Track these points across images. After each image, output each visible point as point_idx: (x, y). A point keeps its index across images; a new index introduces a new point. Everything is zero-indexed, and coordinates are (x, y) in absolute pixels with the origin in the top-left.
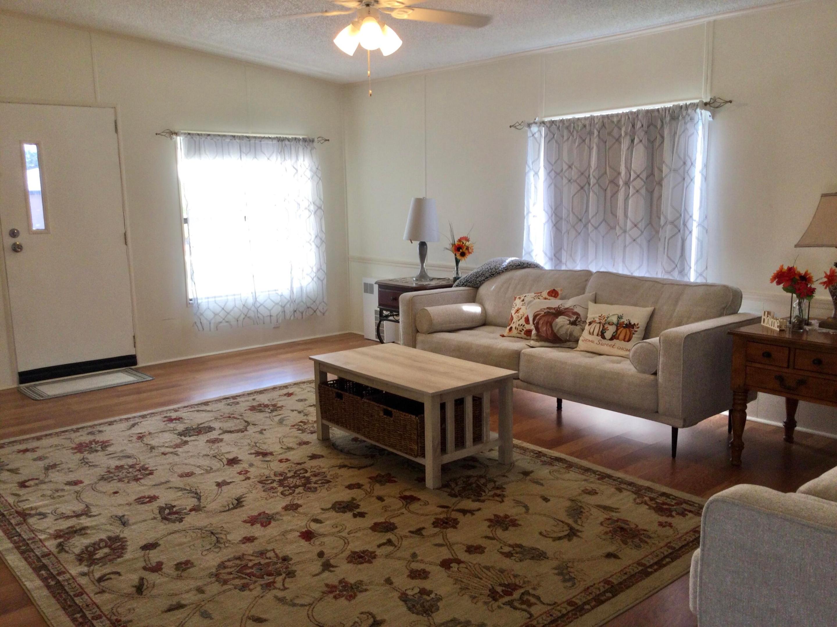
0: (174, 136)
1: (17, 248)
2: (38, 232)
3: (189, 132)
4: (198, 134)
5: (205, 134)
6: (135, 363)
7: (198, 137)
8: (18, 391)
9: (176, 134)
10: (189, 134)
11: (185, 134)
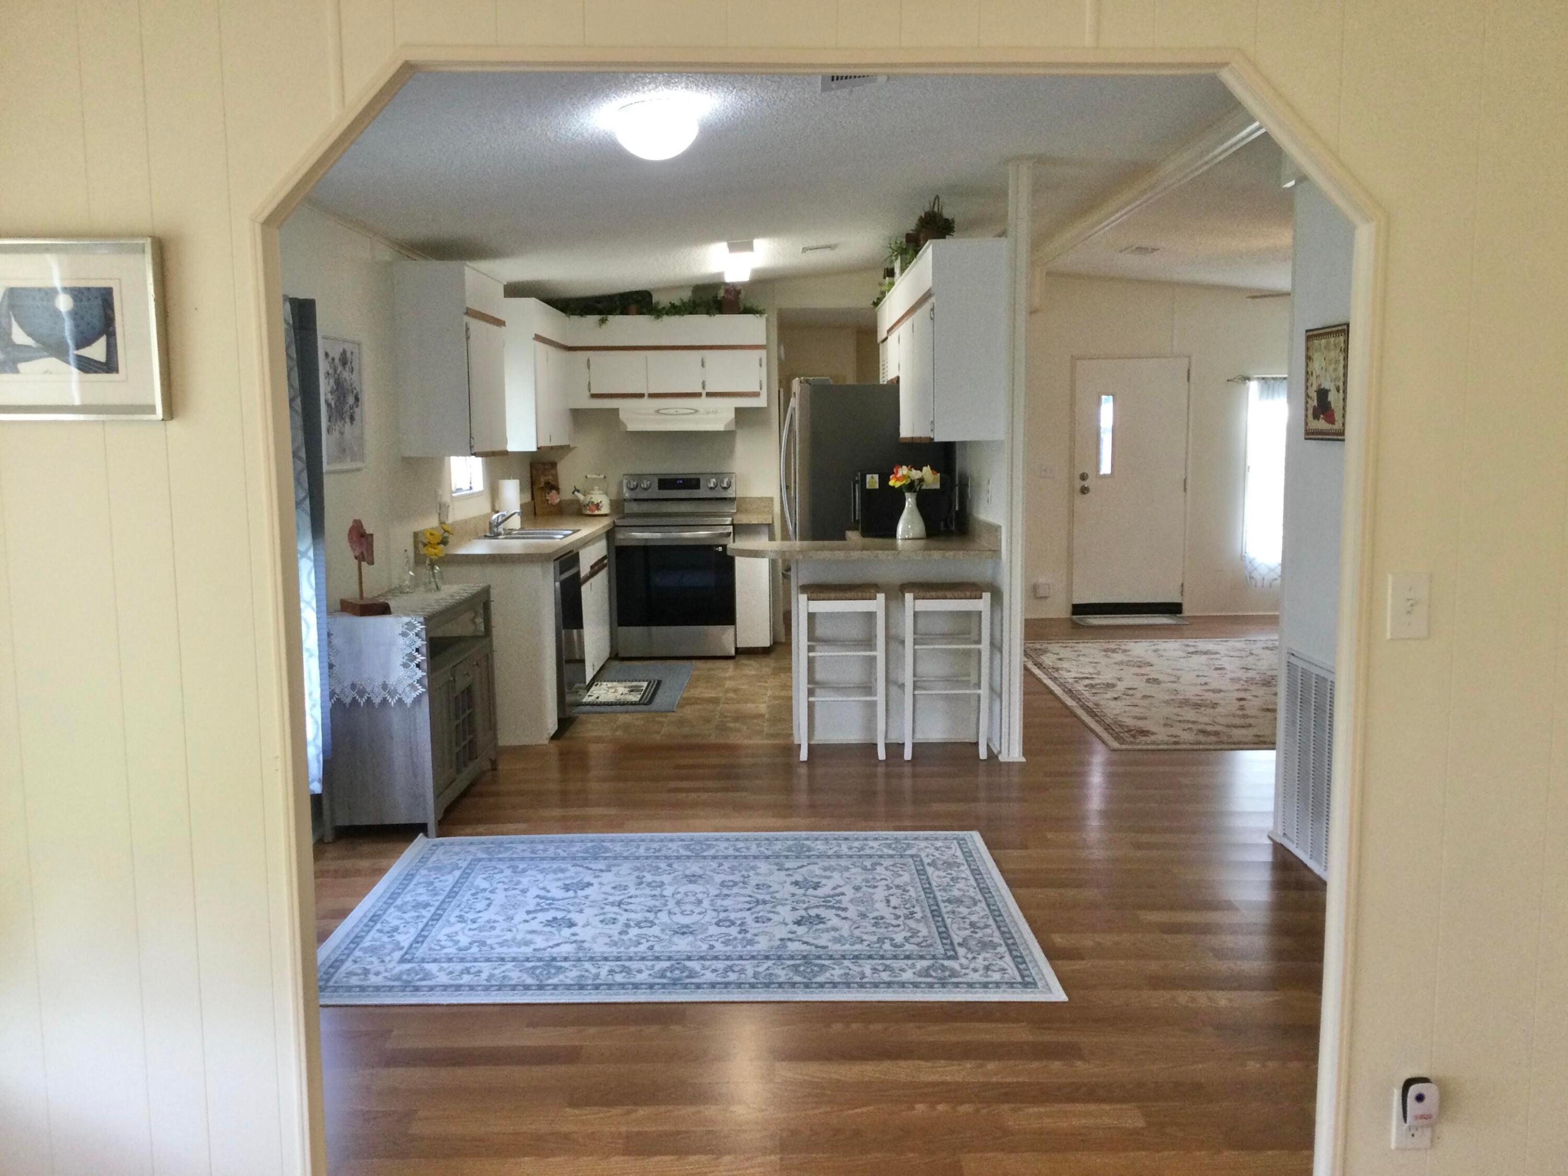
0: (1247, 381)
1: (1084, 490)
2: (1105, 476)
3: (1264, 376)
4: (1273, 378)
5: (1280, 378)
6: (1180, 612)
7: (1272, 381)
8: (1071, 620)
9: (1249, 379)
10: (1263, 378)
11: (1258, 379)
